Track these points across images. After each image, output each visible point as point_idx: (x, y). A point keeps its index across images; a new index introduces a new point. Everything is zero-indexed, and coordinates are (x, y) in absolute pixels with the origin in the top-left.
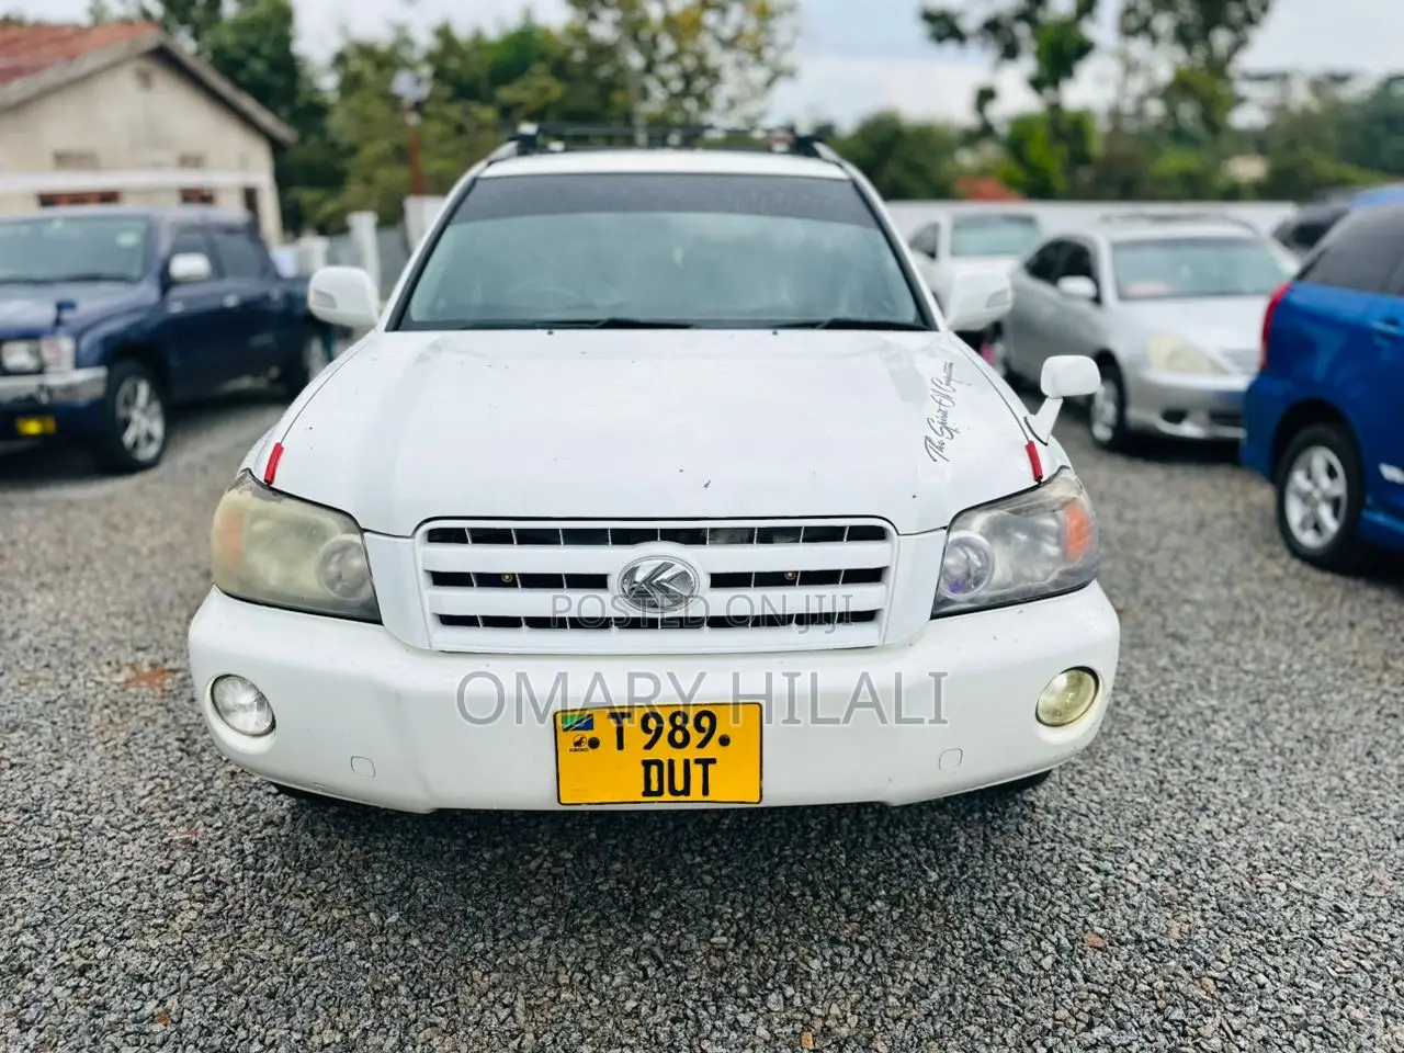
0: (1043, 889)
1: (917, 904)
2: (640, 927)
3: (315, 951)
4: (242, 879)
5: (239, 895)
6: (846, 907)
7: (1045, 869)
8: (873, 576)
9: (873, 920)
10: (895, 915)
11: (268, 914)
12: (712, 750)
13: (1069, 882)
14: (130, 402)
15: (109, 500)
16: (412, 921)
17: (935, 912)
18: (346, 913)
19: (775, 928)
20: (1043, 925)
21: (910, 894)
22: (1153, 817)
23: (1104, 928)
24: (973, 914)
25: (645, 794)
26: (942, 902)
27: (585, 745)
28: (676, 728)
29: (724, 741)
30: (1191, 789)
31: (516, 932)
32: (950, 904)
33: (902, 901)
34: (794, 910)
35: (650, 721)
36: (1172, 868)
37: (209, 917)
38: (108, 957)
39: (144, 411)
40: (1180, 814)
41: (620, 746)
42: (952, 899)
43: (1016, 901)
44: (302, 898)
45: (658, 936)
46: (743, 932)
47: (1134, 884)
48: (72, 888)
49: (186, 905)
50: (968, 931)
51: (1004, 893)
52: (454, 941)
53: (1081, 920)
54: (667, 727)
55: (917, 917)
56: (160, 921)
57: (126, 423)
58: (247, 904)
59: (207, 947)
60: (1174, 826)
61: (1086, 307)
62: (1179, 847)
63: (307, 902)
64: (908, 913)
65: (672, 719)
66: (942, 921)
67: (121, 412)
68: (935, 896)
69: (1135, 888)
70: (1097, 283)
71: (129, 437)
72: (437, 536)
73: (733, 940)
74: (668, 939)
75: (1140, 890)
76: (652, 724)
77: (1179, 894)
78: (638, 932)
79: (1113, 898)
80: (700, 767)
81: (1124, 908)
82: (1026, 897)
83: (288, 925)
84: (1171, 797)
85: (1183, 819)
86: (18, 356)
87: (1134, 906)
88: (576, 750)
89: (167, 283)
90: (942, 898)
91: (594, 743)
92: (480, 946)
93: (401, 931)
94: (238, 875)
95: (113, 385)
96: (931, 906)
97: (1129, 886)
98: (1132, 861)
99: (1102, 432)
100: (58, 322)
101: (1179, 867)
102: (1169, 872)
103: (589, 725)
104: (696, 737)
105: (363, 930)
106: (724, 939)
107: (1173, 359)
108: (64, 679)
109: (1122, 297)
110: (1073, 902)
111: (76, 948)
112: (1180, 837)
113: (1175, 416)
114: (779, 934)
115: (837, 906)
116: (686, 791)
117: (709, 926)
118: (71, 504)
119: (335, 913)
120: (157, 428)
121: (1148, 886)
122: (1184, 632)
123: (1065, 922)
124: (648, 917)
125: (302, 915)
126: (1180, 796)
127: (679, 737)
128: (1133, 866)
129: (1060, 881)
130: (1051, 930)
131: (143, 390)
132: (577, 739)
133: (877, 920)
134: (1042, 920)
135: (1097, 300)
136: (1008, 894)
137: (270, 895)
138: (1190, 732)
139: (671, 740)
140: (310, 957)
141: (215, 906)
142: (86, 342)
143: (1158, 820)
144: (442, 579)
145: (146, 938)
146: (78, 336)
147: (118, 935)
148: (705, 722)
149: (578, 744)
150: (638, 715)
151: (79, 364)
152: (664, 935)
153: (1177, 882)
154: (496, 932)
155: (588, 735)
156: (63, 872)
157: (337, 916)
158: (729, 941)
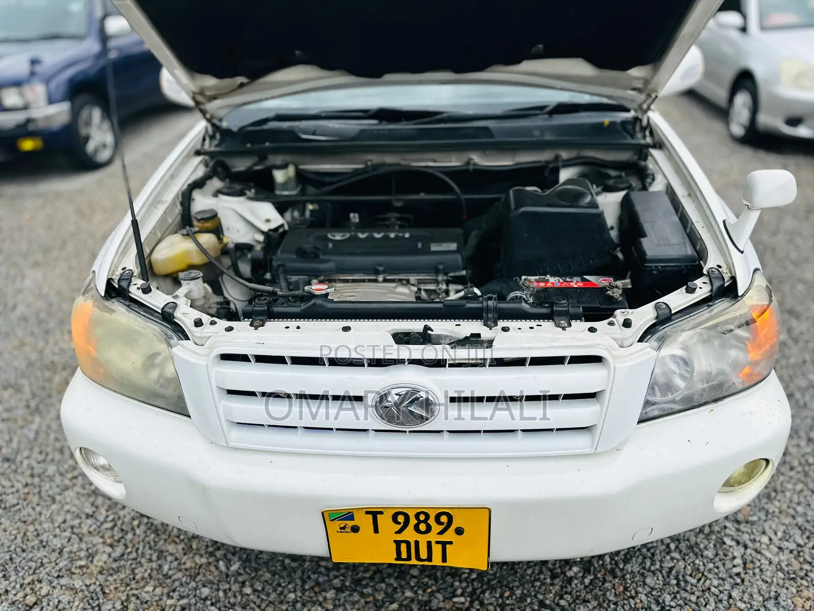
0: (697, 562)
1: (603, 571)
2: (403, 583)
3: (182, 594)
4: (138, 526)
5: (136, 540)
6: (551, 570)
7: (699, 540)
9: (570, 585)
10: (587, 581)
11: (154, 557)
12: (450, 535)
13: (717, 555)
14: (88, 123)
15: (81, 191)
16: (248, 570)
17: (617, 580)
18: (204, 560)
19: (499, 591)
20: (698, 597)
21: (598, 561)
22: (779, 488)
23: (745, 602)
24: (645, 584)
25: (396, 559)
26: (622, 570)
27: (348, 529)
28: (420, 522)
29: (459, 531)
30: (807, 461)
31: (318, 584)
32: (628, 573)
33: (592, 568)
34: (513, 572)
35: (400, 517)
36: (795, 542)
37: (115, 560)
38: (48, 595)
39: (100, 128)
40: (799, 487)
41: (376, 530)
42: (629, 567)
43: (678, 573)
44: (176, 543)
45: (416, 593)
46: (476, 593)
47: (766, 558)
48: (31, 528)
49: (100, 547)
50: (641, 601)
51: (668, 564)
52: (275, 590)
53: (726, 593)
54: (413, 521)
55: (603, 584)
56: (83, 563)
57: (87, 139)
58: (141, 548)
59: (112, 587)
60: (795, 498)
61: (735, 35)
62: (800, 520)
63: (180, 547)
64: (597, 581)
65: (417, 516)
66: (621, 589)
67: (83, 131)
68: (616, 564)
69: (767, 562)
70: (745, 17)
71: (91, 147)
73: (469, 599)
74: (422, 595)
75: (771, 563)
76: (401, 519)
77: (801, 569)
78: (402, 586)
79: (751, 572)
80: (440, 546)
81: (760, 583)
82: (685, 567)
83: (166, 568)
84: (792, 469)
85: (802, 491)
86: (11, 98)
87: (767, 582)
88: (341, 532)
89: (104, 37)
90: (621, 566)
91: (355, 528)
92: (292, 596)
93: (240, 579)
94: (136, 523)
95: (75, 113)
96: (612, 573)
97: (763, 561)
98: (764, 533)
99: (737, 130)
100: (33, 74)
101: (801, 542)
102: (793, 546)
103: (351, 518)
104: (436, 528)
105: (214, 577)
106: (462, 599)
107: (798, 79)
108: (41, 344)
109: (763, 28)
110: (720, 575)
111: (29, 584)
112: (800, 509)
113: (794, 122)
114: (502, 596)
115: (544, 569)
116: (430, 558)
117: (452, 585)
118: (58, 195)
119: (197, 559)
120: (109, 138)
121: (777, 559)
122: (799, 308)
123: (714, 595)
124: (409, 573)
125: (176, 559)
126: (800, 469)
127: (423, 527)
128: (765, 539)
129: (709, 553)
130: (704, 603)
131: (97, 114)
132: (342, 525)
133: (573, 586)
134: (697, 593)
135: (744, 29)
136: (671, 565)
137: (157, 540)
138: (805, 405)
139: (416, 528)
140: (179, 600)
141: (119, 550)
142: (53, 84)
143: (783, 492)
145: (74, 576)
146: (47, 81)
147: (56, 575)
148: (444, 519)
149: (344, 528)
150: (389, 513)
151: (51, 101)
152: (420, 592)
153: (799, 556)
154: (304, 582)
155: (350, 523)
156: (26, 514)
157: (198, 562)
158: (466, 600)
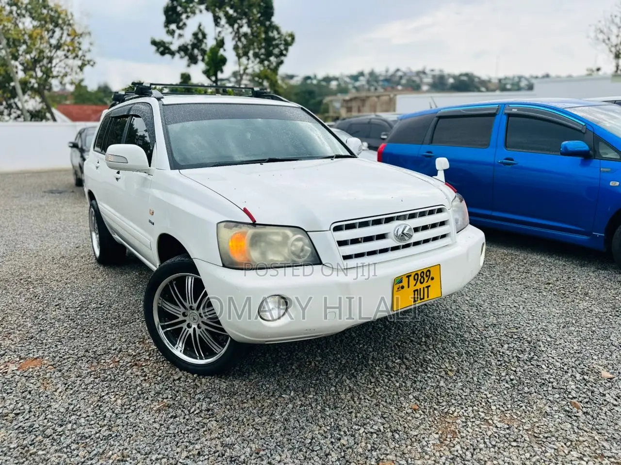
8: (443, 223)
12: (430, 282)
25: (414, 302)
27: (400, 289)
29: (432, 279)
41: (409, 287)
54: (420, 277)
65: (421, 274)
72: (337, 229)
76: (416, 277)
80: (427, 289)
88: (397, 291)
91: (403, 287)
103: (401, 282)
104: (426, 279)
116: (424, 298)
127: (422, 280)
132: (398, 287)
139: (420, 281)
144: (341, 243)
148: (428, 273)
149: (398, 289)
150: (413, 275)
155: (401, 285)
